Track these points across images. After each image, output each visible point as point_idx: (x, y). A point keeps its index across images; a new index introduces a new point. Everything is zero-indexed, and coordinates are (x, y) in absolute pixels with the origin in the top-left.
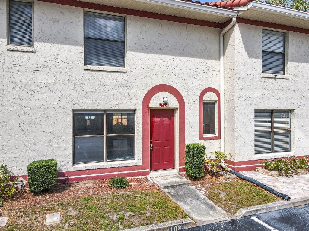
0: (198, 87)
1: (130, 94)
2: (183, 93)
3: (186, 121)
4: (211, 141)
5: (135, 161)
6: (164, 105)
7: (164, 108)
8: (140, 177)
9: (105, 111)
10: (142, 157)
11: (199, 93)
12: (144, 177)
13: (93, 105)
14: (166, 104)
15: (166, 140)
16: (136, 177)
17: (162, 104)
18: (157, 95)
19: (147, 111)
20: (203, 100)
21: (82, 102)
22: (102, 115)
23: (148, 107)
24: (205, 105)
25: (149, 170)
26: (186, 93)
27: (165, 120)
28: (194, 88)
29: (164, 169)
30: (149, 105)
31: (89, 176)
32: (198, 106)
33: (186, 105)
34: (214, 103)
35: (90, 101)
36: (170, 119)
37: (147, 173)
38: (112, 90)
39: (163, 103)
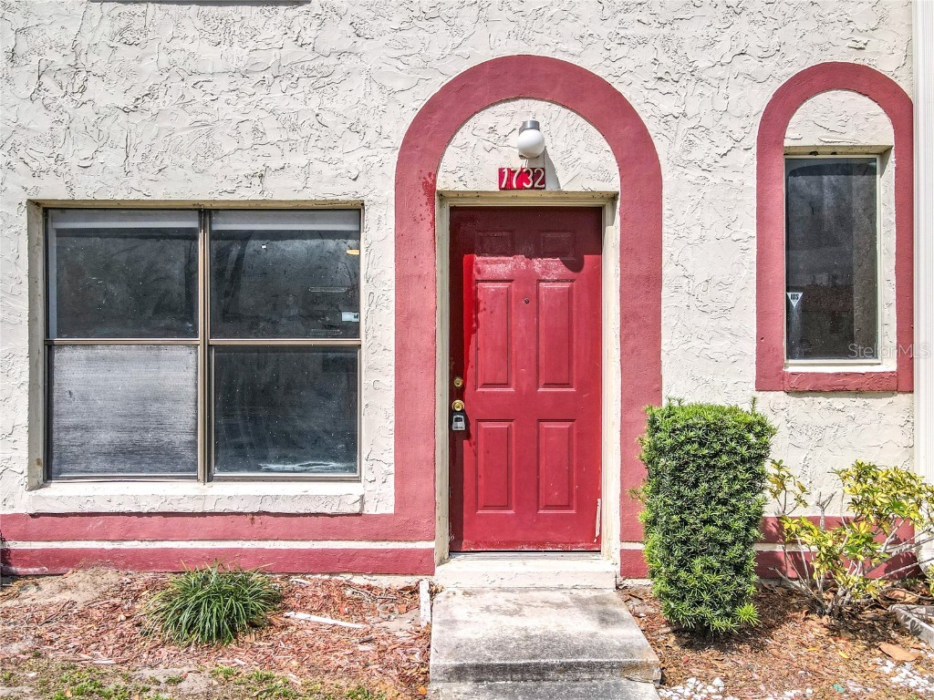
0: (751, 65)
1: (327, 118)
2: (649, 104)
3: (668, 271)
4: (838, 402)
5: (355, 489)
6: (523, 176)
7: (527, 198)
8: (383, 581)
9: (205, 213)
10: (392, 469)
11: (760, 98)
12: (400, 581)
13: (133, 183)
14: (535, 171)
15: (547, 385)
16: (359, 580)
17: (511, 173)
18: (484, 119)
19: (424, 210)
20: (787, 143)
21: (74, 162)
22: (190, 236)
23: (430, 189)
24: (801, 181)
25: (431, 545)
26: (668, 105)
27: (546, 269)
28: (719, 72)
29: (540, 545)
30: (434, 175)
31: (107, 545)
32: (752, 182)
33: (667, 177)
34: (861, 166)
35: (113, 158)
36: (576, 266)
37: (423, 564)
38: (233, 96)
39: (519, 164)
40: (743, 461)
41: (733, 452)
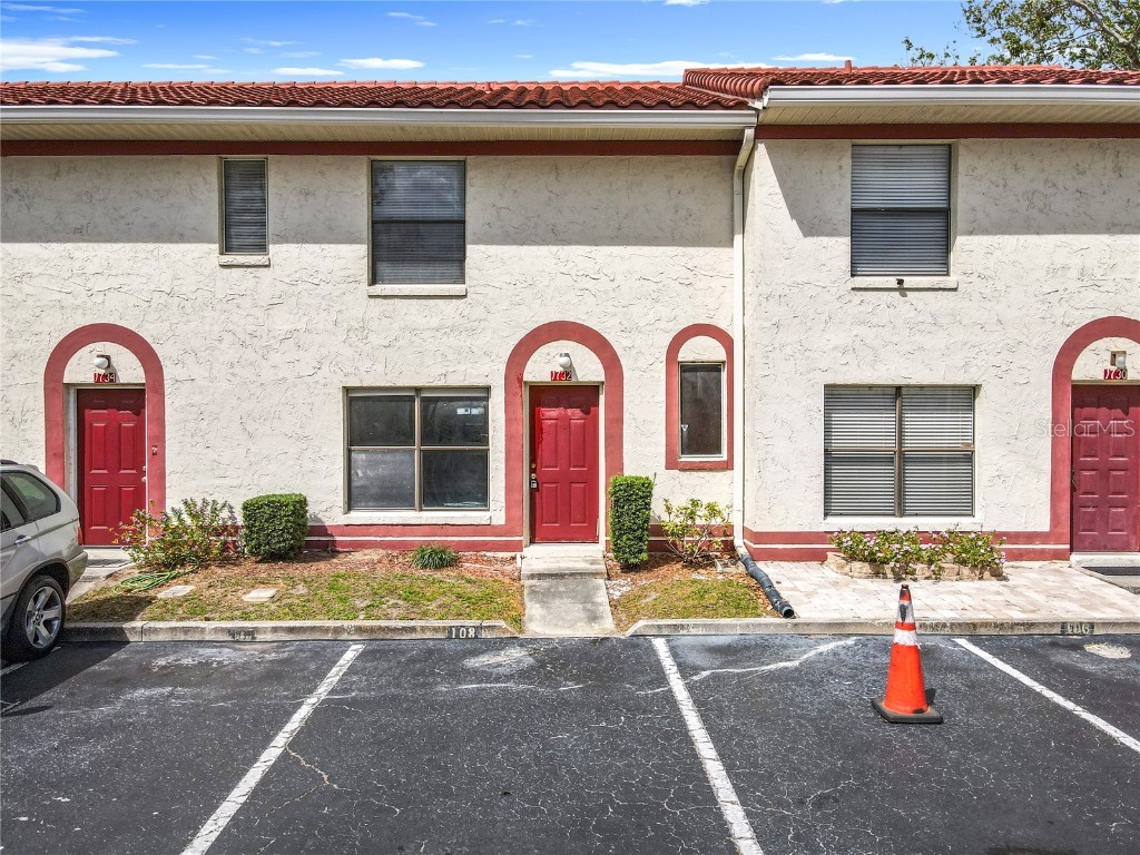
0: (663, 325)
1: (473, 349)
2: (618, 344)
3: (626, 416)
4: (702, 474)
5: (487, 514)
6: (561, 375)
7: (564, 383)
8: (500, 555)
9: (418, 390)
10: (504, 505)
11: (667, 340)
12: (508, 555)
13: (389, 377)
14: (568, 372)
15: (574, 467)
16: (488, 554)
17: (556, 373)
18: (543, 349)
19: (518, 390)
20: (679, 360)
21: (363, 369)
22: (412, 400)
23: (520, 380)
24: (687, 375)
25: (521, 538)
26: (626, 343)
27: (573, 414)
28: (649, 328)
29: (571, 540)
30: (522, 375)
31: (378, 539)
32: (664, 377)
33: (626, 374)
34: (715, 368)
35: (380, 368)
36: (587, 412)
37: (518, 547)
38: (432, 340)
39: (560, 370)
40: (641, 498)
41: (637, 494)
